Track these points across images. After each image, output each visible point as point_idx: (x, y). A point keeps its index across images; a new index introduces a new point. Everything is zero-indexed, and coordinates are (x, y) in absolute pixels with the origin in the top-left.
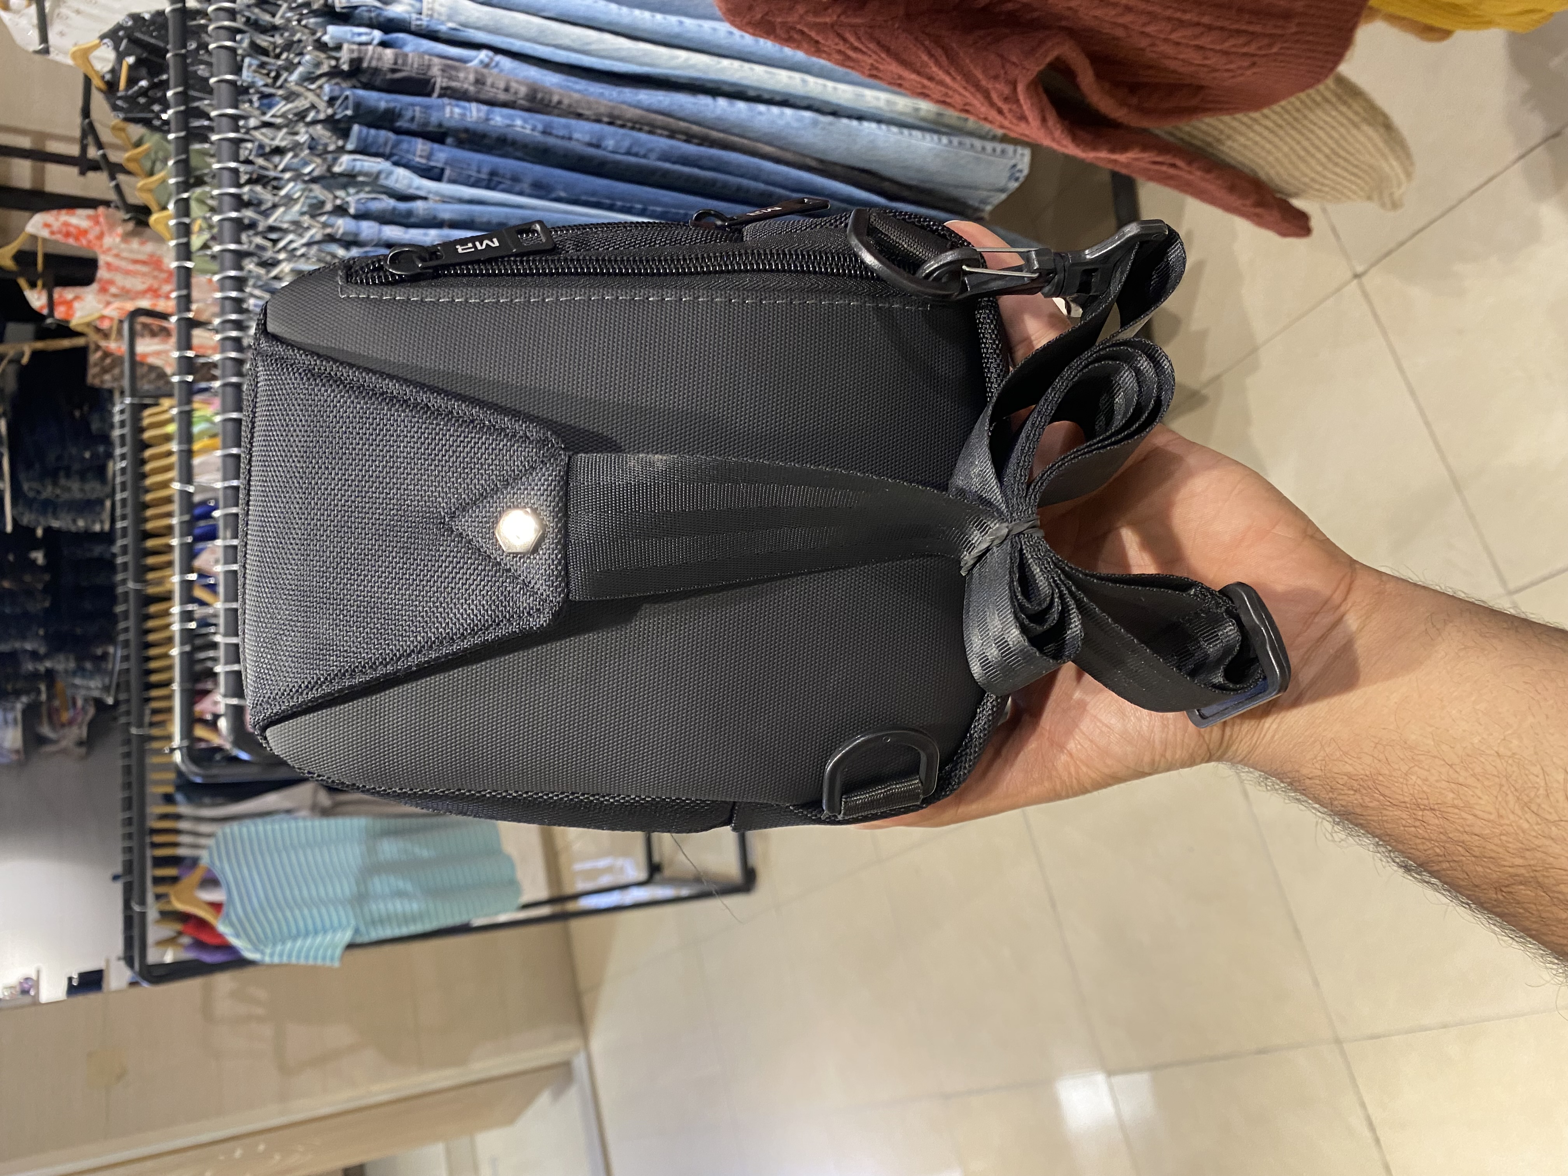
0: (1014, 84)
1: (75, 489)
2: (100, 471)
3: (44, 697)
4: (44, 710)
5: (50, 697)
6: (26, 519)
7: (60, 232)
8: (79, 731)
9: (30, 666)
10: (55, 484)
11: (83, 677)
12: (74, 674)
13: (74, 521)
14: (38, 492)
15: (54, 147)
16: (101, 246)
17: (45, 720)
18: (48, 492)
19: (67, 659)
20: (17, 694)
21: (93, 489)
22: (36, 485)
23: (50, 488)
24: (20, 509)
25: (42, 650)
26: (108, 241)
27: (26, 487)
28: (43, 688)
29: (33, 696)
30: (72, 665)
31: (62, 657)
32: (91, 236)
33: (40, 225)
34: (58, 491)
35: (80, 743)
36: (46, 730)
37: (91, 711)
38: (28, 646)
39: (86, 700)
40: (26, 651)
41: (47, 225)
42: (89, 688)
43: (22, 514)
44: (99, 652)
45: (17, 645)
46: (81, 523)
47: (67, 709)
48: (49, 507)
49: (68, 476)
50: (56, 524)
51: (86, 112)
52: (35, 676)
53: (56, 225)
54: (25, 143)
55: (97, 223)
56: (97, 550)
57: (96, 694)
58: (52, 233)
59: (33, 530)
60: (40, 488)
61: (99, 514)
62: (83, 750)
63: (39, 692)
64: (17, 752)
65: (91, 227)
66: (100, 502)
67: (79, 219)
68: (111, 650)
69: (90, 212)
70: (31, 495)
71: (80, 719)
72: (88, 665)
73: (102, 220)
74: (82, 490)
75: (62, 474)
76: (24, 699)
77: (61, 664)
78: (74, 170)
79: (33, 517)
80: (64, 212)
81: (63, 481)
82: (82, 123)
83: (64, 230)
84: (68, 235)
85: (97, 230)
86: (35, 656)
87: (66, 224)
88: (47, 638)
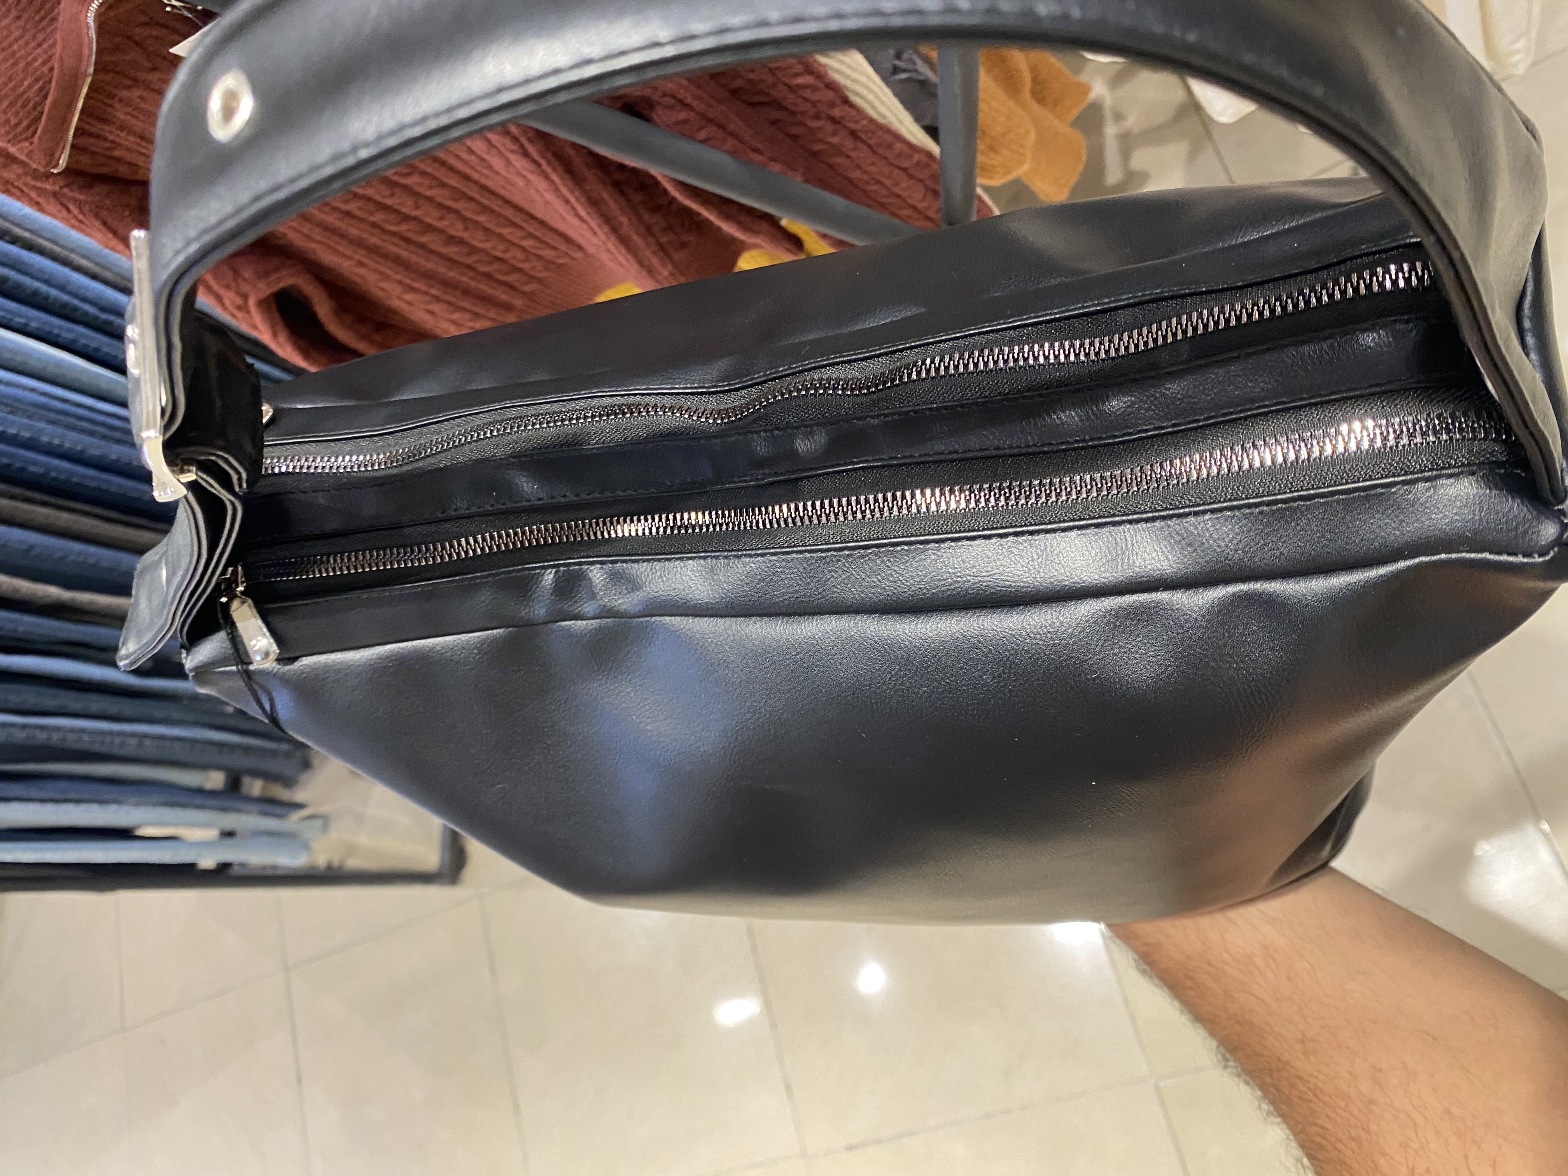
0: (245, 297)
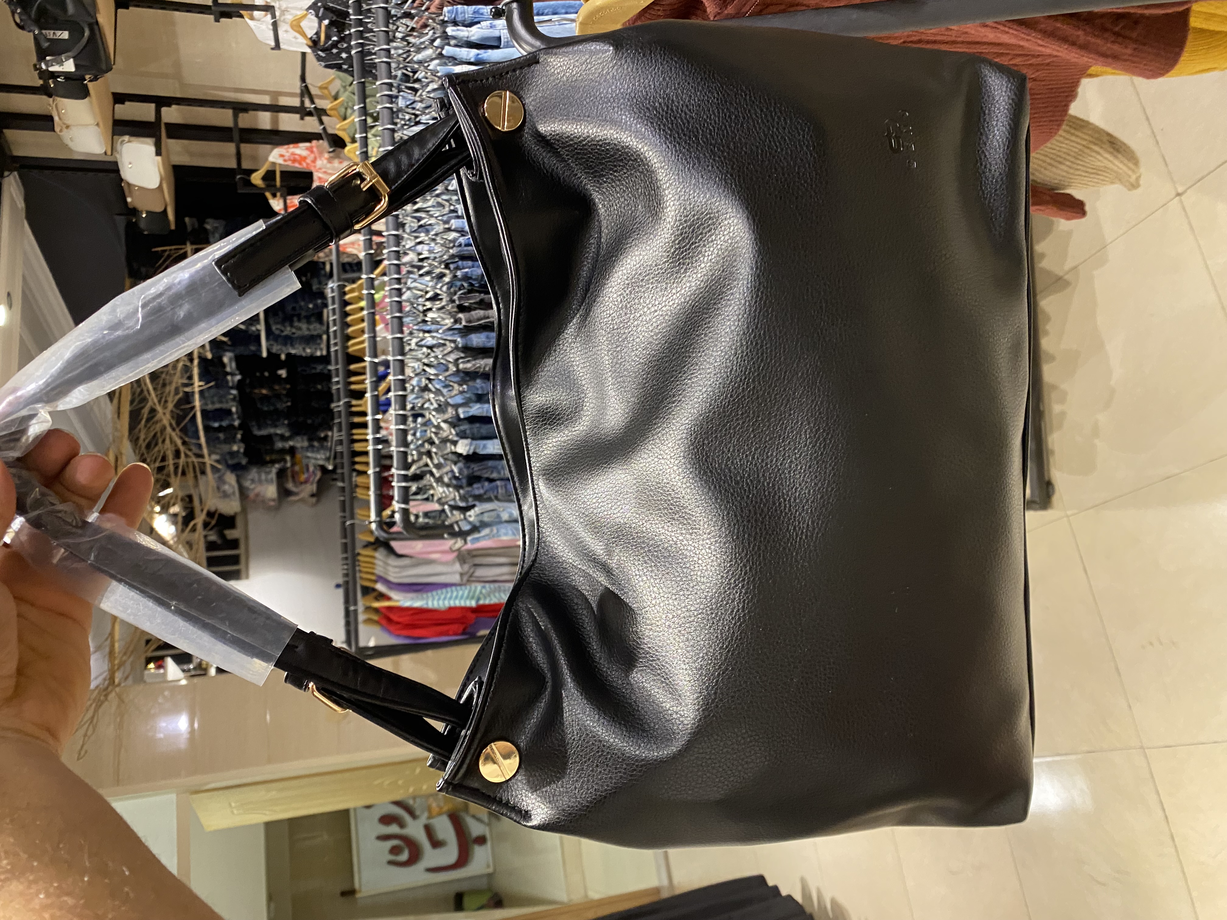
1: (304, 328)
2: (319, 317)
3: (289, 465)
4: (289, 473)
5: (293, 464)
6: (275, 349)
7: (290, 160)
8: (312, 488)
9: (279, 445)
10: (292, 326)
11: (313, 452)
12: (307, 449)
13: (304, 349)
14: (282, 331)
15: (284, 101)
16: (315, 167)
17: (290, 479)
18: (288, 331)
19: (303, 441)
20: (273, 462)
21: (315, 328)
22: (279, 326)
23: (288, 329)
24: (272, 342)
25: (287, 434)
26: (319, 163)
27: (274, 328)
28: (288, 458)
29: (282, 464)
30: (306, 444)
31: (299, 438)
32: (308, 161)
33: (277, 156)
34: (294, 330)
35: (313, 495)
36: (290, 486)
37: (319, 474)
38: (279, 432)
39: (315, 466)
40: (277, 434)
41: (282, 156)
42: (316, 459)
43: (272, 345)
44: (322, 435)
45: (272, 431)
46: (308, 351)
47: (303, 473)
48: (288, 340)
49: (299, 320)
50: (293, 352)
51: (303, 79)
52: (283, 451)
53: (287, 155)
54: (266, 100)
55: (312, 152)
56: (319, 368)
57: (321, 463)
58: (285, 161)
59: (279, 356)
60: (283, 328)
61: (319, 344)
62: (314, 500)
63: (285, 461)
64: (273, 500)
65: (309, 155)
66: (320, 337)
67: (301, 149)
68: (330, 433)
69: (307, 144)
70: (277, 332)
71: (311, 479)
72: (316, 444)
73: (315, 149)
74: (309, 329)
75: (295, 319)
76: (277, 466)
77: (300, 443)
78: (298, 116)
79: (279, 347)
80: (291, 146)
81: (296, 324)
82: (301, 86)
83: (292, 158)
84: (294, 161)
85: (312, 156)
86: (283, 438)
87: (293, 154)
88: (290, 426)
